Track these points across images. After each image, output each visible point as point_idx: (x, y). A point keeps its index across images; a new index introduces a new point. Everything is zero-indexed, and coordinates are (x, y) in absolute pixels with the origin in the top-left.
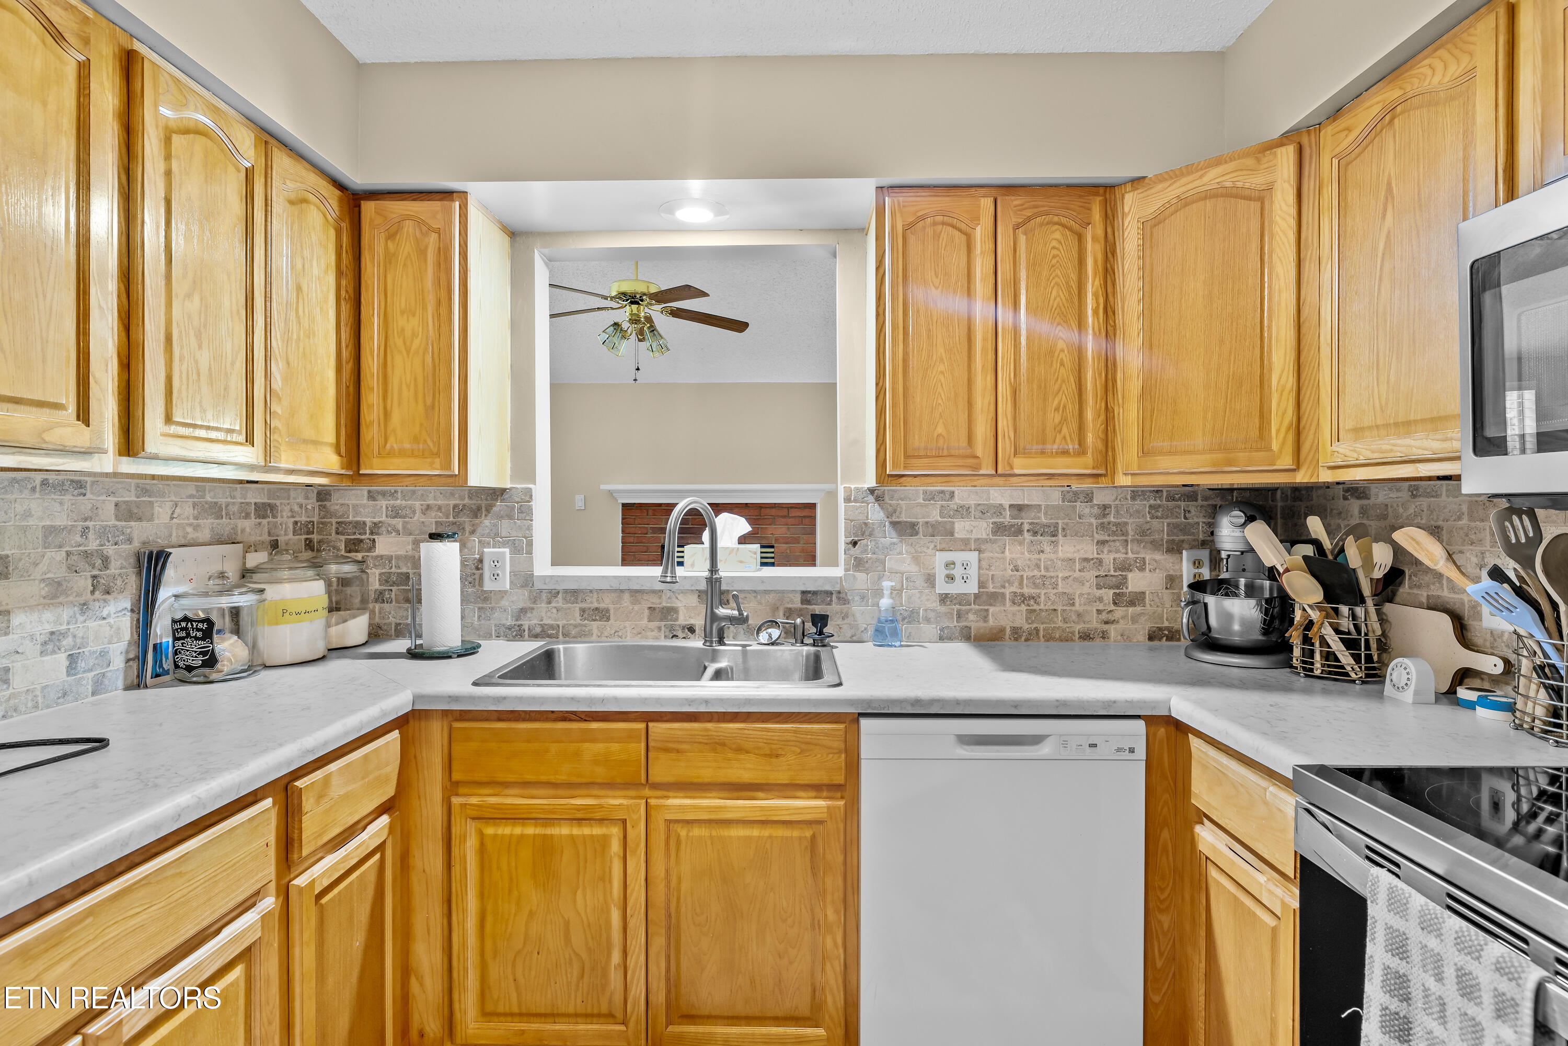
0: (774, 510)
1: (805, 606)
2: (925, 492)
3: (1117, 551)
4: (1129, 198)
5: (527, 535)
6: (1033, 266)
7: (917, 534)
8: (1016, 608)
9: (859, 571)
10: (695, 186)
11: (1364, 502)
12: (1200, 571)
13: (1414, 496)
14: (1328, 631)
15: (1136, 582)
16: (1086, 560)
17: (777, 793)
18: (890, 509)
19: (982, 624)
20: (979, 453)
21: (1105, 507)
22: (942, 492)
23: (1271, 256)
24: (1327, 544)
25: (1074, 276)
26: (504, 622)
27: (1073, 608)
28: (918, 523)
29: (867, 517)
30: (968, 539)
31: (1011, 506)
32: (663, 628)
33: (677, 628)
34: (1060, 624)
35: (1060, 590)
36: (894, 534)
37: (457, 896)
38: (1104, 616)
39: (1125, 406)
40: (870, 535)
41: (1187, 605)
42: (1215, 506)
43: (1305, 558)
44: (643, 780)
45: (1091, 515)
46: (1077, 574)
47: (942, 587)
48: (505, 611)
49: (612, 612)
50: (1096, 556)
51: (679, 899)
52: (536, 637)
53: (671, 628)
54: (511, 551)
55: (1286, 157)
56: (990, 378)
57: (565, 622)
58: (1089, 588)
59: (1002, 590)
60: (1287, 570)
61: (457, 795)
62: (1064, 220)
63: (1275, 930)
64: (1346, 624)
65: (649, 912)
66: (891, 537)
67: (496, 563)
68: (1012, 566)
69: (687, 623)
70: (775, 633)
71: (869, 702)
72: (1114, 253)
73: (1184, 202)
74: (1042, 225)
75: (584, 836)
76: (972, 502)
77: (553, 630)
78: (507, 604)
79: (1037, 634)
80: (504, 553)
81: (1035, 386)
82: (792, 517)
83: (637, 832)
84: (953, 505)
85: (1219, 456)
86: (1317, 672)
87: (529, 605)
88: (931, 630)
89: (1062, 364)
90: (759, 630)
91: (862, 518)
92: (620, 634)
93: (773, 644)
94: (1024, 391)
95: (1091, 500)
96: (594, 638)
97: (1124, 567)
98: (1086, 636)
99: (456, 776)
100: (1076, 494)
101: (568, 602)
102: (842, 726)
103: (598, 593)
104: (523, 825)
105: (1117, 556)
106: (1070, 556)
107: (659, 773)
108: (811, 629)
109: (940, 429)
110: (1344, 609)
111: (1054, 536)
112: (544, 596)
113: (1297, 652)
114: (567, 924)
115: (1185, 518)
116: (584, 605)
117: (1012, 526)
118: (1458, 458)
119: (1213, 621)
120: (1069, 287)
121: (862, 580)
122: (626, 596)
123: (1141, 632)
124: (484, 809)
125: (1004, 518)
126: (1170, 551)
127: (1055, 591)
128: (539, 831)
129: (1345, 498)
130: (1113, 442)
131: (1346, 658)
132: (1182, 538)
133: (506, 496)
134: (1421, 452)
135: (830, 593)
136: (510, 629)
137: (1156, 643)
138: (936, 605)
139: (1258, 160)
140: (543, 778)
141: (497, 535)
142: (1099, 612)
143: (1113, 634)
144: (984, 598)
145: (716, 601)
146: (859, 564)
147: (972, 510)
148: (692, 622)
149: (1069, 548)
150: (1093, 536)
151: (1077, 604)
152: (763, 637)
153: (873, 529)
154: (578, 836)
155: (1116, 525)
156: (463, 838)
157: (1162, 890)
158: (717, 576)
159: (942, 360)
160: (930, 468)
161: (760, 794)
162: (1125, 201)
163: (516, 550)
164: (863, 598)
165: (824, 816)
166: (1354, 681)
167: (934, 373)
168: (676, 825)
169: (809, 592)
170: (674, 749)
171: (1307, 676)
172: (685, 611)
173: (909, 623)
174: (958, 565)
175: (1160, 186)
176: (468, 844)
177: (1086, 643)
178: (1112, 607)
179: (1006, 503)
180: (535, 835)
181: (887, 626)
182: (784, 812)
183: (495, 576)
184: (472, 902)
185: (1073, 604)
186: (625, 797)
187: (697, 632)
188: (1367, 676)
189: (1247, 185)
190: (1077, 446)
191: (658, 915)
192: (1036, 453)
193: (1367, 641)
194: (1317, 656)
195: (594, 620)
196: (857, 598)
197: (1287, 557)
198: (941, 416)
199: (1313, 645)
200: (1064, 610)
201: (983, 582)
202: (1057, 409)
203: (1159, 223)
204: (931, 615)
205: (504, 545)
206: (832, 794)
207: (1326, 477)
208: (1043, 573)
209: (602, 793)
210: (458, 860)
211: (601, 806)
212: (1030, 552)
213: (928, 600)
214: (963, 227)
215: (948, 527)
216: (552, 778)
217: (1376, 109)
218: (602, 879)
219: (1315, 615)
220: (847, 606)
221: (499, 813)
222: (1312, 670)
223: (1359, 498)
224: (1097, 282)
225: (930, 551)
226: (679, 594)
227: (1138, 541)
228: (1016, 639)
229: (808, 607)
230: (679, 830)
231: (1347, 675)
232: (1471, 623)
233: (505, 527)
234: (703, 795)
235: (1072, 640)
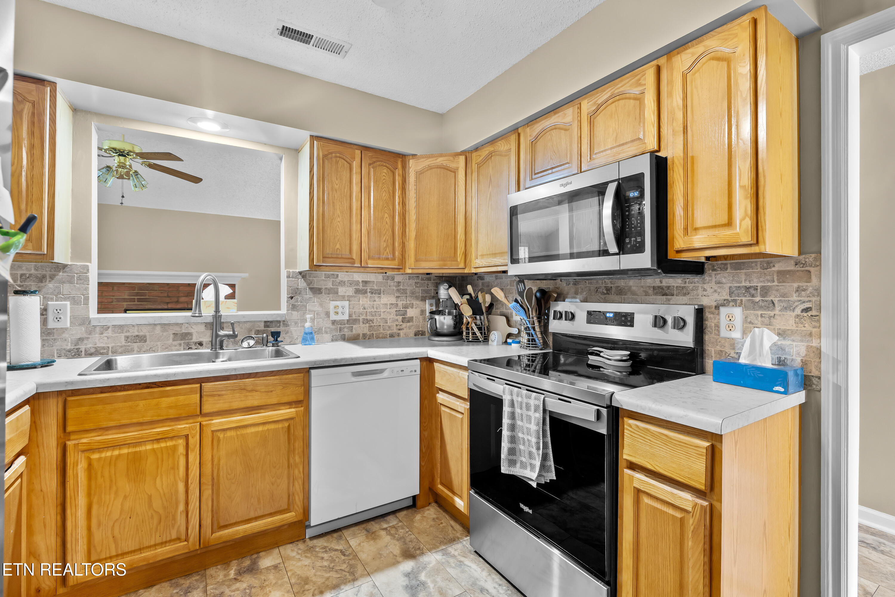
1: (266, 329)
2: (325, 274)
3: (403, 301)
4: (411, 161)
5: (84, 294)
6: (376, 182)
7: (321, 293)
8: (364, 325)
9: (294, 311)
10: (210, 113)
11: (483, 281)
12: (432, 308)
13: (496, 279)
14: (473, 325)
15: (411, 312)
16: (392, 304)
17: (271, 409)
18: (309, 282)
19: (350, 333)
20: (354, 258)
21: (399, 282)
22: (333, 274)
23: (458, 193)
24: (473, 295)
25: (391, 188)
26: (65, 347)
27: (387, 324)
28: (322, 288)
29: (298, 285)
30: (344, 296)
31: (362, 281)
32: (182, 344)
33: (192, 344)
34: (382, 331)
35: (382, 317)
36: (311, 293)
37: (71, 498)
38: (399, 327)
39: (410, 242)
40: (299, 294)
41: (430, 319)
42: (437, 283)
43: (467, 299)
44: (198, 413)
45: (394, 286)
46: (389, 310)
47: (333, 317)
48: (66, 340)
49: (148, 337)
50: (396, 302)
51: (218, 469)
52: (91, 355)
53: (188, 344)
54: (71, 303)
55: (462, 159)
56: (359, 226)
57: (113, 345)
58: (393, 316)
59: (359, 318)
60: (462, 304)
61: (69, 440)
62: (387, 165)
63: (462, 419)
64: (478, 322)
65: (202, 479)
66: (309, 294)
67: (59, 311)
68: (363, 307)
69: (198, 341)
70: (252, 342)
71: (315, 362)
72: (405, 181)
73: (430, 168)
74: (379, 165)
75: (161, 448)
76: (346, 279)
77: (105, 350)
78: (67, 336)
79: (373, 336)
80: (66, 304)
81: (376, 231)
83: (194, 441)
84: (338, 280)
85: (442, 263)
86: (470, 340)
87: (85, 335)
88: (328, 337)
89: (387, 223)
90: (242, 341)
91: (296, 286)
92: (154, 349)
93: (250, 347)
94: (372, 232)
95: (394, 280)
96: (135, 352)
97: (406, 307)
98: (392, 336)
99: (69, 429)
100: (388, 277)
101: (115, 333)
102: (302, 375)
103: (138, 327)
104: (120, 449)
105: (404, 302)
106: (386, 303)
107: (207, 408)
108: (271, 339)
109: (338, 246)
110: (478, 317)
111: (379, 294)
112: (98, 329)
113: (464, 333)
114: (150, 497)
115: (427, 287)
116: (128, 334)
117: (363, 290)
118: (507, 265)
119: (438, 325)
120: (389, 192)
121: (295, 315)
122: (158, 328)
123: (412, 333)
124: (92, 444)
125: (360, 286)
126: (422, 300)
127: (380, 317)
128: (131, 450)
129: (478, 280)
130: (405, 256)
131: (478, 334)
132: (426, 295)
133: (67, 269)
134: (498, 263)
135: (279, 322)
136: (69, 351)
137: (417, 337)
138: (330, 325)
139: (454, 159)
140: (135, 421)
141: (59, 293)
142: (397, 325)
143: (402, 334)
144: (351, 321)
145: (218, 327)
146: (294, 307)
147: (346, 283)
148: (201, 340)
149: (387, 299)
150: (394, 294)
151: (388, 323)
152: (245, 344)
153: (301, 291)
154: (157, 448)
155: (403, 290)
156: (76, 464)
157: (425, 423)
158: (219, 314)
159: (339, 216)
160: (334, 263)
161: (262, 411)
162: (410, 162)
163: (75, 301)
164: (296, 323)
165: (294, 415)
166: (480, 342)
167: (335, 222)
168: (217, 433)
169: (269, 322)
170: (217, 394)
171: (467, 341)
172: (197, 334)
173: (318, 334)
174: (340, 307)
175: (423, 160)
176: (80, 466)
177: (392, 338)
178: (402, 323)
179: (360, 280)
180: (128, 453)
181: (308, 337)
182: (276, 417)
183: (58, 319)
184: (82, 501)
185: (387, 323)
186: (187, 424)
187: (204, 345)
188: (484, 339)
189: (451, 166)
190: (392, 257)
191: (207, 479)
192: (377, 259)
193: (484, 327)
194: (470, 334)
195: (135, 342)
196: (293, 324)
197: (462, 300)
198: (338, 240)
199: (469, 330)
200: (383, 325)
201: (351, 315)
202: (385, 241)
203: (422, 173)
204: (328, 330)
205: (65, 299)
206: (297, 406)
207: (474, 271)
208: (375, 310)
209: (173, 423)
210: (72, 477)
211: (173, 430)
212: (370, 301)
213: (327, 323)
214: (348, 160)
215: (336, 290)
216: (141, 420)
217: (487, 152)
218: (173, 468)
219: (470, 320)
220: (288, 327)
221: (103, 445)
222: (469, 339)
223: (482, 280)
224: (400, 192)
225: (327, 301)
226: (193, 325)
227: (411, 296)
228: (364, 339)
229: (268, 329)
230: (219, 435)
231: (479, 339)
232: (511, 319)
233: (66, 288)
234: (232, 416)
235: (387, 338)
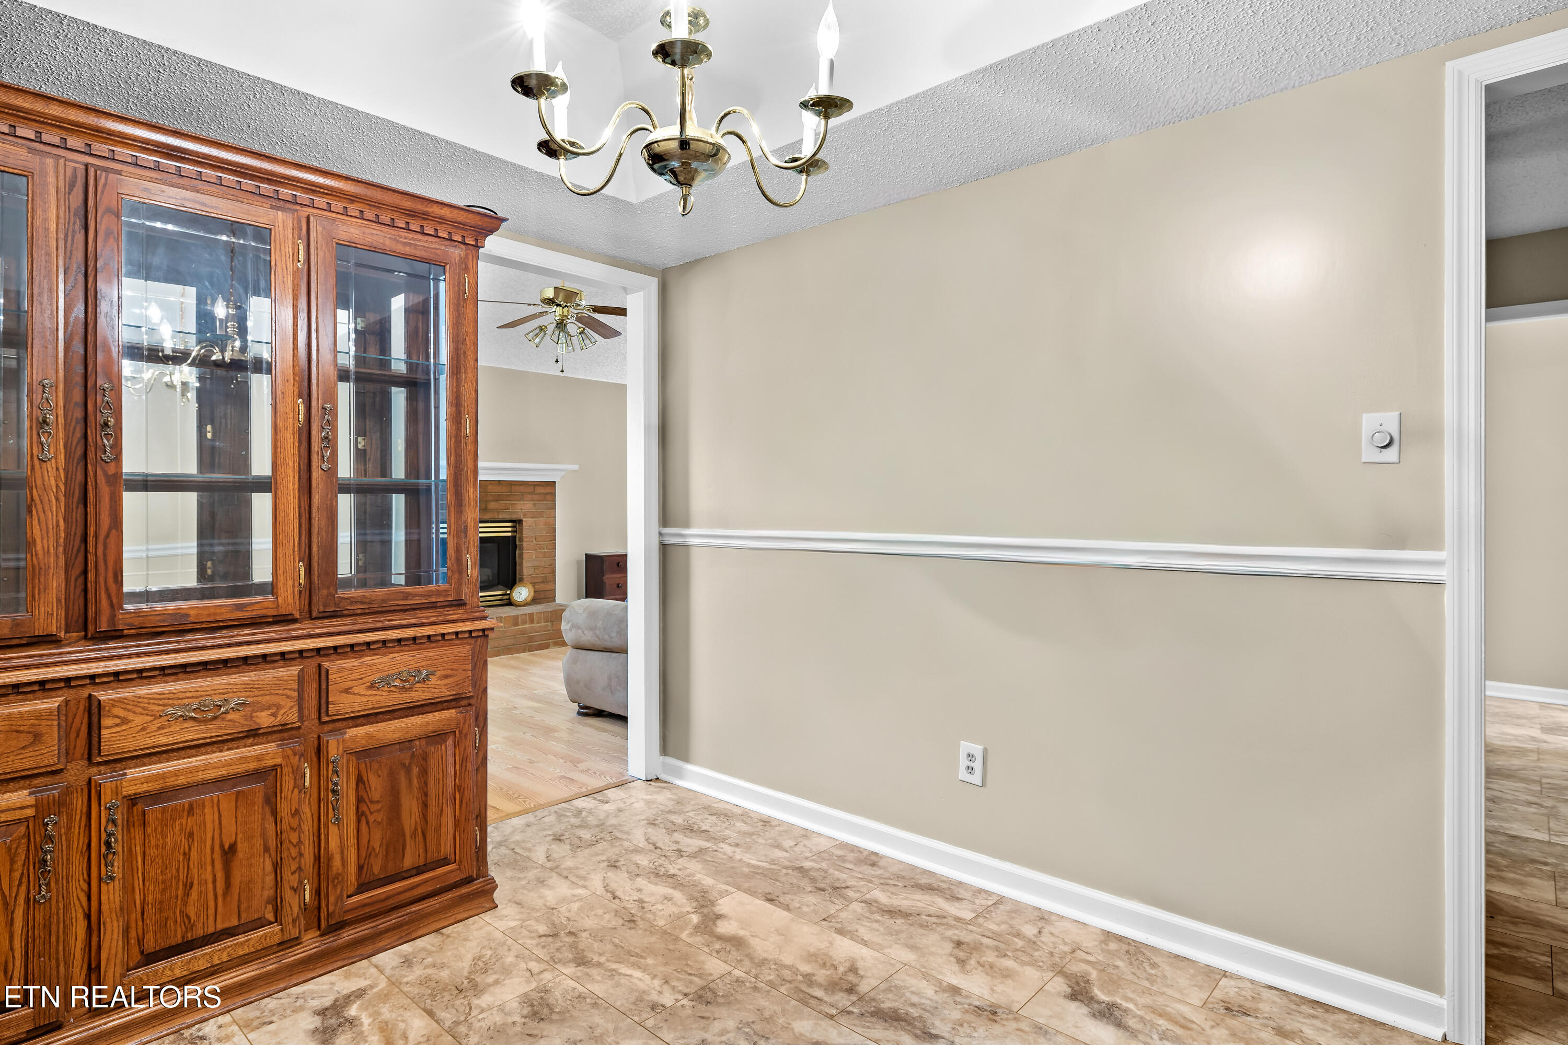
0: (522, 487)
82: (537, 494)
